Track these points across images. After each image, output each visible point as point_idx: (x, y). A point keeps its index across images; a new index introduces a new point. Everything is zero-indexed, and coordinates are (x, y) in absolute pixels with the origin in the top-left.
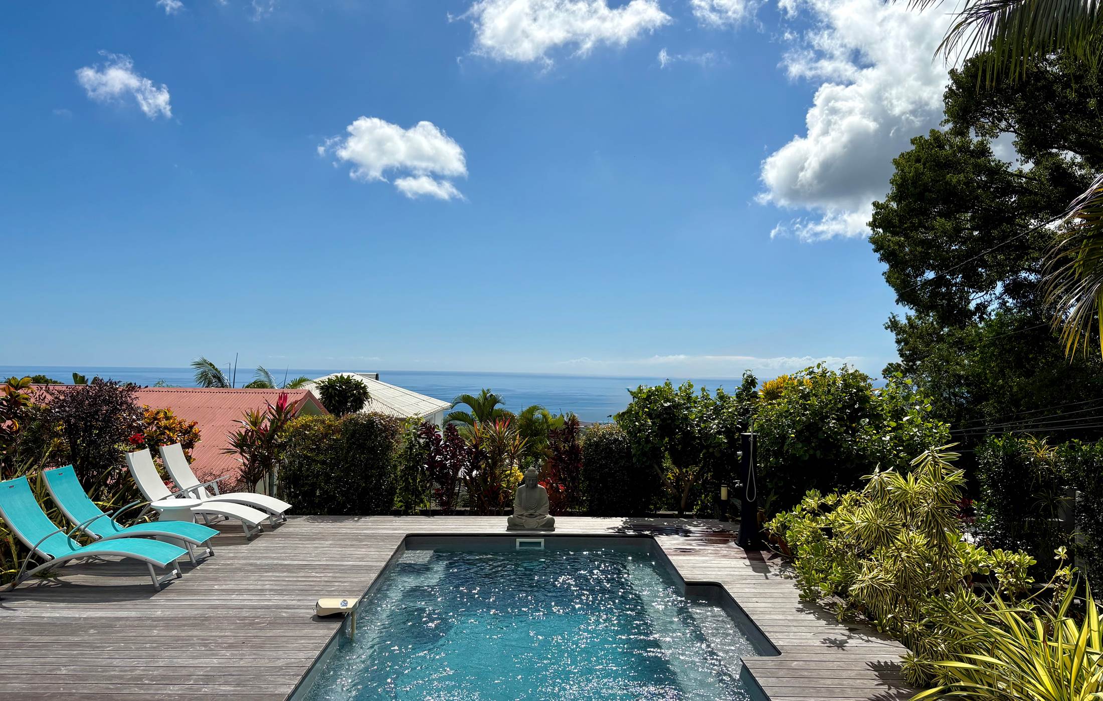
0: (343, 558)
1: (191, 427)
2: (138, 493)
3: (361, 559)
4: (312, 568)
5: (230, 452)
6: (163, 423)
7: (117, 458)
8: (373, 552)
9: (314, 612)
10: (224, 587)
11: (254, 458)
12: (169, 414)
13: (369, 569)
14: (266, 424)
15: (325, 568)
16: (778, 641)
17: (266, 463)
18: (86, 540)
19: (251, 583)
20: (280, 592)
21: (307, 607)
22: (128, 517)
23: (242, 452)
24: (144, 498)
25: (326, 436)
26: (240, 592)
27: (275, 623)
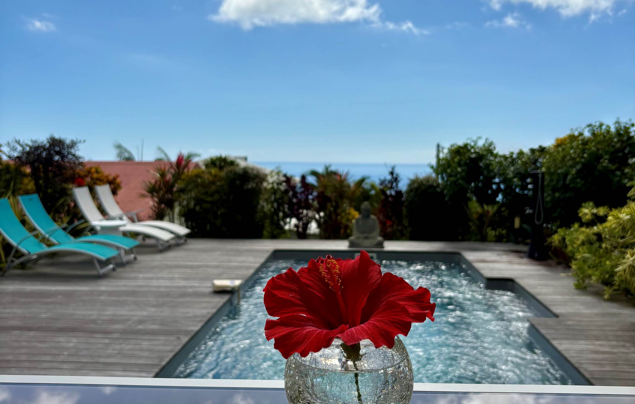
0: (230, 261)
1: (115, 179)
2: (82, 217)
3: (243, 262)
4: (208, 266)
5: (143, 196)
6: (95, 176)
7: (66, 193)
8: (251, 259)
9: (211, 290)
10: (146, 276)
11: (161, 202)
12: (99, 170)
13: (248, 268)
14: (169, 177)
15: (217, 267)
16: (557, 310)
17: (170, 205)
18: (50, 245)
19: (165, 274)
20: (185, 279)
21: (206, 287)
22: (76, 233)
23: (152, 197)
24: (86, 221)
25: (213, 183)
26: (158, 279)
27: (184, 295)
